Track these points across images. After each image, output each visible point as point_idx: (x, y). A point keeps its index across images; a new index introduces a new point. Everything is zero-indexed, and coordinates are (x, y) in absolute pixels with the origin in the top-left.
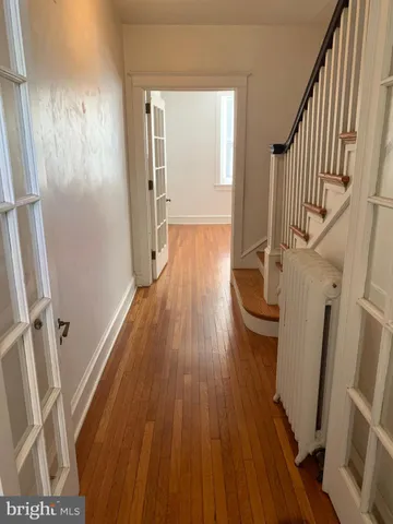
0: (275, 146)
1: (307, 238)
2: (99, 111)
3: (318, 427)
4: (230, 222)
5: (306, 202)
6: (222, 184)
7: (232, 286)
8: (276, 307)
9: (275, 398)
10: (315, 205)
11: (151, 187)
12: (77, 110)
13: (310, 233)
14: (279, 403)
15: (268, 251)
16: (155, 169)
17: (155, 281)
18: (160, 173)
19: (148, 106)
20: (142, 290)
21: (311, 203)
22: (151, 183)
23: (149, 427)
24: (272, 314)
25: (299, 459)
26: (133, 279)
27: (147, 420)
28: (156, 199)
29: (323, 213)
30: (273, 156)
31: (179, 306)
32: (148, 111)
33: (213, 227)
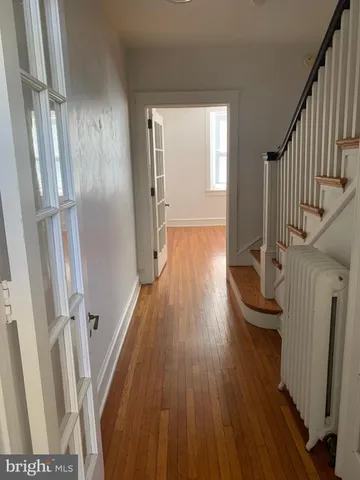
0: (269, 154)
1: (304, 235)
2: (111, 127)
3: (328, 414)
4: (224, 224)
5: (302, 203)
6: (212, 189)
7: (228, 282)
8: (273, 301)
9: (280, 386)
10: (312, 206)
11: (153, 194)
12: (95, 126)
13: (308, 231)
14: (285, 392)
15: (264, 249)
16: (156, 177)
17: (157, 279)
18: (161, 181)
19: (150, 122)
20: (146, 287)
21: (307, 204)
22: (153, 190)
23: (164, 415)
24: (270, 307)
25: (310, 445)
26: (138, 278)
27: (163, 409)
28: (157, 204)
29: (321, 213)
30: (267, 163)
31: (181, 302)
32: (150, 127)
33: (205, 228)
